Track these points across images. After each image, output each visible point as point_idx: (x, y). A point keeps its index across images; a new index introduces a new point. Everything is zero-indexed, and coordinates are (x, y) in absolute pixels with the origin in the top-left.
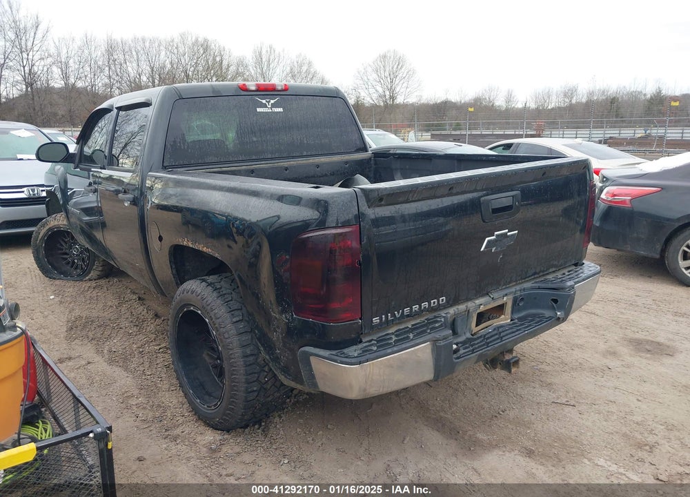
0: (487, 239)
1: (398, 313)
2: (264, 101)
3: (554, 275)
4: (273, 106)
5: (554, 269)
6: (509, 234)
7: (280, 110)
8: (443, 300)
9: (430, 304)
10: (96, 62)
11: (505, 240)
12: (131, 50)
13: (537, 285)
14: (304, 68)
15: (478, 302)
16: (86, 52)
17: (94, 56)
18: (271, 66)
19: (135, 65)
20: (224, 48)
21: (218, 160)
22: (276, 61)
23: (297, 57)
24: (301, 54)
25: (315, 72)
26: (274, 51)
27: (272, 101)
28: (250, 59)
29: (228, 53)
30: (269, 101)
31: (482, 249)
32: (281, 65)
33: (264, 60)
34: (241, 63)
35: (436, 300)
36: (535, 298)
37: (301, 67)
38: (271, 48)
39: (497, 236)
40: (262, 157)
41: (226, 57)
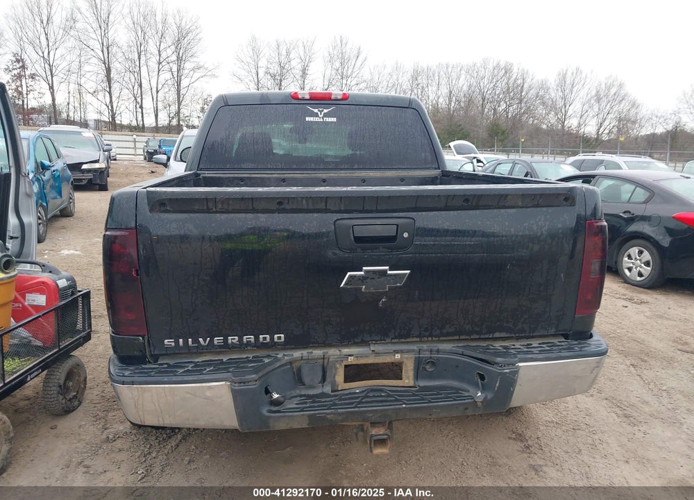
0: (349, 273)
1: (205, 341)
2: (316, 111)
3: (506, 344)
4: (325, 115)
5: (503, 335)
6: (389, 272)
7: (334, 120)
8: (279, 338)
9: (257, 338)
10: (401, 86)
11: (383, 279)
12: (434, 75)
13: (460, 350)
14: (613, 91)
15: (346, 351)
16: (395, 77)
17: (400, 81)
18: (575, 89)
19: (435, 88)
20: (527, 71)
21: (255, 166)
22: (581, 83)
23: (606, 79)
24: (611, 76)
25: (625, 95)
26: (581, 73)
27: (326, 111)
28: (552, 81)
29: (531, 76)
30: (323, 111)
31: (342, 286)
32: (587, 88)
33: (568, 82)
34: (543, 86)
35: (268, 336)
36: (457, 367)
37: (609, 89)
38: (577, 69)
39: (367, 272)
40: (304, 167)
41: (528, 80)
